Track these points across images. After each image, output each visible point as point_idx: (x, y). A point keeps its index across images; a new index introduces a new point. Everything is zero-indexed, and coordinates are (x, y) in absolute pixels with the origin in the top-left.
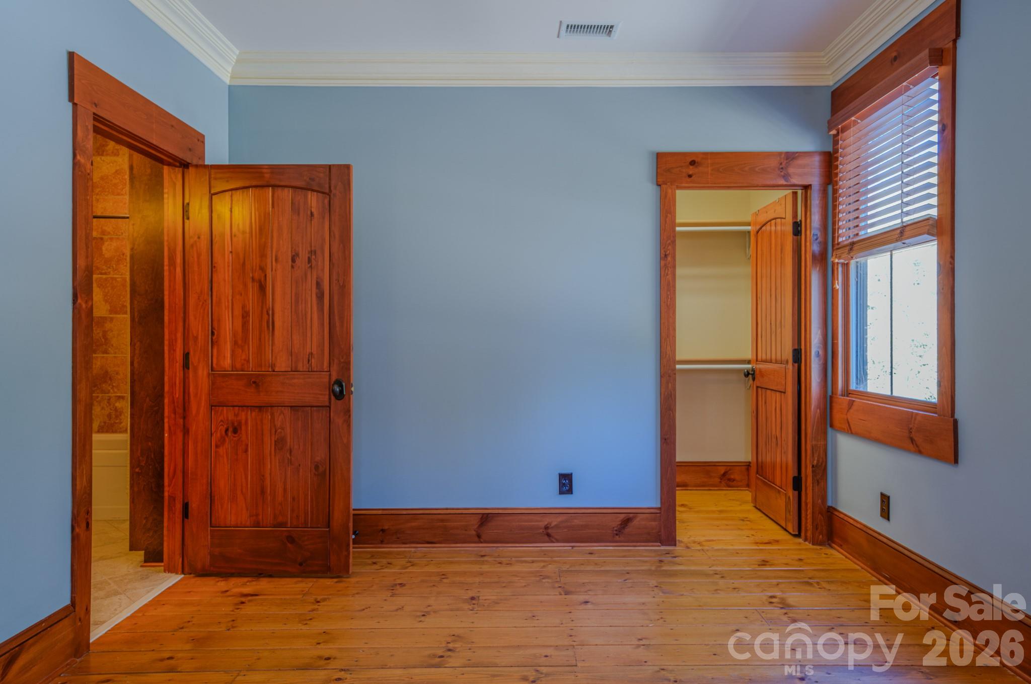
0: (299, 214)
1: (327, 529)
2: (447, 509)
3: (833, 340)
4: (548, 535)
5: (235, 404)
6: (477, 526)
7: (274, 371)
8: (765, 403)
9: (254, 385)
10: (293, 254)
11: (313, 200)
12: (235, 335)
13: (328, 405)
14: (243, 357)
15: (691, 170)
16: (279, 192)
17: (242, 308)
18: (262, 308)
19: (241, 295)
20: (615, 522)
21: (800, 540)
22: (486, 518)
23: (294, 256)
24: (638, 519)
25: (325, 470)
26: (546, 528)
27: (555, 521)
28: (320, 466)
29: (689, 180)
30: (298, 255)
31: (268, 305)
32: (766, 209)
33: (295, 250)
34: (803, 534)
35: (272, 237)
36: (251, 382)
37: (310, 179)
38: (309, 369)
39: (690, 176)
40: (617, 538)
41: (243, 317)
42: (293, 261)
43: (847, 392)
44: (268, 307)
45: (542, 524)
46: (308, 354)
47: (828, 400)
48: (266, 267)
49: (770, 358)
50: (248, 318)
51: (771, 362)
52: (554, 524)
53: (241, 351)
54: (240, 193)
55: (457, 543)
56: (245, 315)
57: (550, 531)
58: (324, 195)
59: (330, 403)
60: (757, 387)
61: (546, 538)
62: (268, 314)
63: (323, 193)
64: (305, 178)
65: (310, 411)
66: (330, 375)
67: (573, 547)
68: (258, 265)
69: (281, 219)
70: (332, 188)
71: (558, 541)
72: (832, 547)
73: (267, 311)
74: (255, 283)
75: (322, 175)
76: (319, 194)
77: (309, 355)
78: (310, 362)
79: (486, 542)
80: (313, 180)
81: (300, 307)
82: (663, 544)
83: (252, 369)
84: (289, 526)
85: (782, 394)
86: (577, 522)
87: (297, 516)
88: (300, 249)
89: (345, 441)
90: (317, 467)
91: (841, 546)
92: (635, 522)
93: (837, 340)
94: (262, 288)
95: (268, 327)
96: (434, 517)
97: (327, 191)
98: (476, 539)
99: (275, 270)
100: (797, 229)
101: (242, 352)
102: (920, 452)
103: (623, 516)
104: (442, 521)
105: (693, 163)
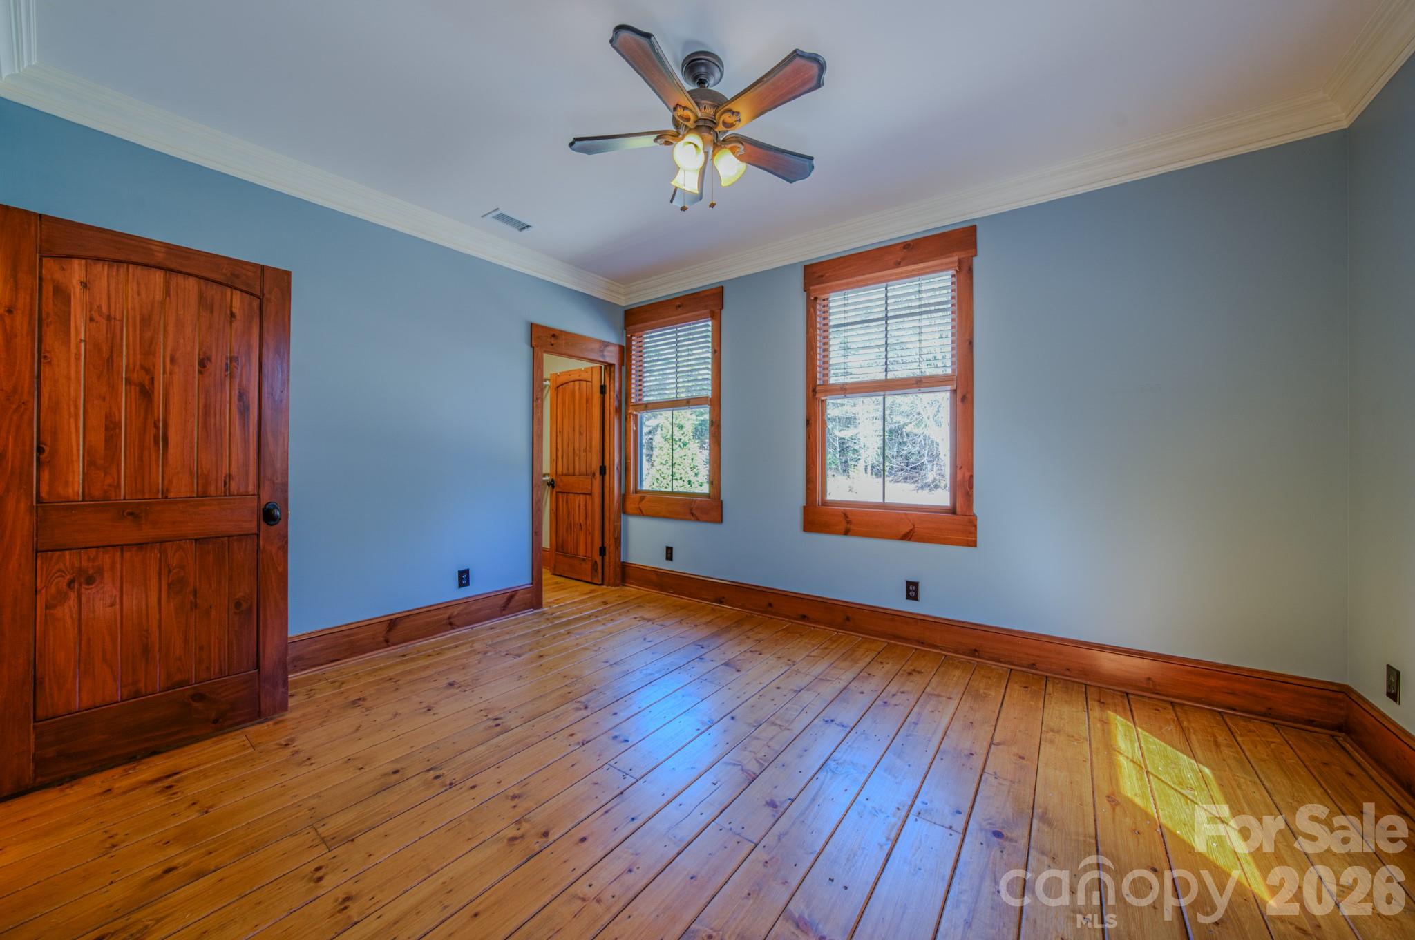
0: (212, 312)
1: (257, 671)
2: (352, 624)
3: (626, 460)
4: (451, 624)
5: (90, 544)
6: (385, 632)
7: (166, 498)
8: (567, 502)
9: (130, 517)
10: (201, 357)
11: (237, 301)
12: (88, 451)
13: (256, 532)
14: (109, 481)
15: (553, 340)
16: (177, 280)
17: (106, 417)
18: (146, 419)
19: (104, 399)
20: (502, 601)
21: (605, 587)
22: (393, 623)
23: (203, 359)
24: (518, 594)
25: (251, 606)
26: (449, 618)
27: (456, 611)
28: (242, 602)
29: (551, 347)
30: (209, 359)
31: (156, 415)
32: (569, 373)
33: (204, 353)
34: (605, 582)
35: (166, 331)
36: (125, 514)
37: (231, 274)
38: (225, 493)
39: (552, 345)
40: (504, 612)
41: (107, 429)
42: (202, 364)
43: (636, 492)
44: (156, 418)
45: (447, 616)
46: (223, 475)
47: (624, 498)
48: (154, 367)
49: (572, 471)
50: (117, 430)
51: (574, 474)
52: (455, 613)
53: (103, 475)
54: (103, 266)
55: (364, 653)
56: (111, 427)
57: (452, 620)
58: (252, 297)
59: (259, 529)
60: (557, 492)
61: (449, 626)
62: (157, 427)
63: (251, 294)
64: (224, 271)
65: (227, 543)
66: (259, 499)
67: (472, 628)
68: (138, 363)
69: (182, 313)
70: (265, 292)
71: (459, 627)
72: (626, 586)
73: (155, 424)
74: (133, 387)
75: (250, 274)
76: (244, 294)
77: (225, 477)
78: (227, 486)
79: (393, 644)
80: (237, 277)
81: (213, 420)
82: (535, 609)
83: (125, 497)
84: (194, 682)
85: (588, 496)
86: (474, 607)
87: (207, 668)
88: (214, 352)
89: (280, 569)
90: (238, 605)
91: (633, 584)
92: (517, 598)
93: (630, 460)
94: (146, 393)
95: (156, 443)
96: (338, 635)
97: (258, 293)
98: (385, 644)
99: (170, 373)
100: (603, 389)
101: (105, 475)
102: (698, 520)
103: (508, 594)
104: (348, 636)
105: (554, 336)
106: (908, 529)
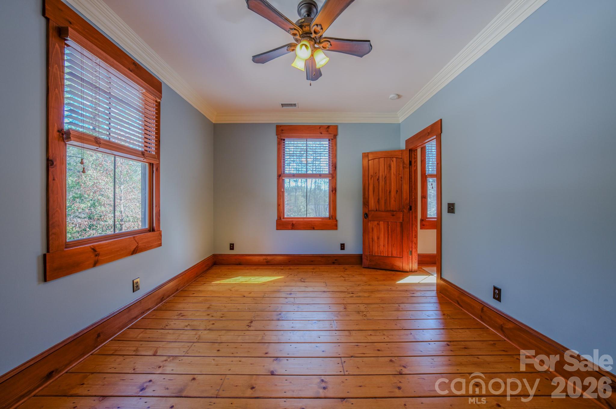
106: (134, 247)
